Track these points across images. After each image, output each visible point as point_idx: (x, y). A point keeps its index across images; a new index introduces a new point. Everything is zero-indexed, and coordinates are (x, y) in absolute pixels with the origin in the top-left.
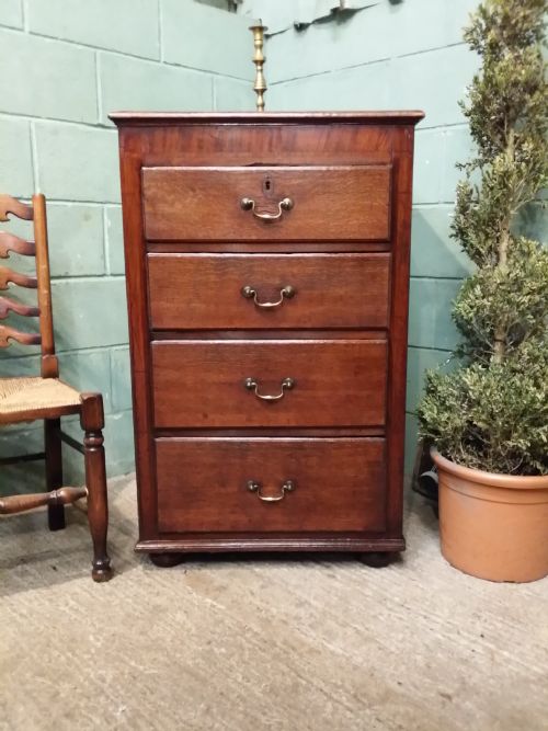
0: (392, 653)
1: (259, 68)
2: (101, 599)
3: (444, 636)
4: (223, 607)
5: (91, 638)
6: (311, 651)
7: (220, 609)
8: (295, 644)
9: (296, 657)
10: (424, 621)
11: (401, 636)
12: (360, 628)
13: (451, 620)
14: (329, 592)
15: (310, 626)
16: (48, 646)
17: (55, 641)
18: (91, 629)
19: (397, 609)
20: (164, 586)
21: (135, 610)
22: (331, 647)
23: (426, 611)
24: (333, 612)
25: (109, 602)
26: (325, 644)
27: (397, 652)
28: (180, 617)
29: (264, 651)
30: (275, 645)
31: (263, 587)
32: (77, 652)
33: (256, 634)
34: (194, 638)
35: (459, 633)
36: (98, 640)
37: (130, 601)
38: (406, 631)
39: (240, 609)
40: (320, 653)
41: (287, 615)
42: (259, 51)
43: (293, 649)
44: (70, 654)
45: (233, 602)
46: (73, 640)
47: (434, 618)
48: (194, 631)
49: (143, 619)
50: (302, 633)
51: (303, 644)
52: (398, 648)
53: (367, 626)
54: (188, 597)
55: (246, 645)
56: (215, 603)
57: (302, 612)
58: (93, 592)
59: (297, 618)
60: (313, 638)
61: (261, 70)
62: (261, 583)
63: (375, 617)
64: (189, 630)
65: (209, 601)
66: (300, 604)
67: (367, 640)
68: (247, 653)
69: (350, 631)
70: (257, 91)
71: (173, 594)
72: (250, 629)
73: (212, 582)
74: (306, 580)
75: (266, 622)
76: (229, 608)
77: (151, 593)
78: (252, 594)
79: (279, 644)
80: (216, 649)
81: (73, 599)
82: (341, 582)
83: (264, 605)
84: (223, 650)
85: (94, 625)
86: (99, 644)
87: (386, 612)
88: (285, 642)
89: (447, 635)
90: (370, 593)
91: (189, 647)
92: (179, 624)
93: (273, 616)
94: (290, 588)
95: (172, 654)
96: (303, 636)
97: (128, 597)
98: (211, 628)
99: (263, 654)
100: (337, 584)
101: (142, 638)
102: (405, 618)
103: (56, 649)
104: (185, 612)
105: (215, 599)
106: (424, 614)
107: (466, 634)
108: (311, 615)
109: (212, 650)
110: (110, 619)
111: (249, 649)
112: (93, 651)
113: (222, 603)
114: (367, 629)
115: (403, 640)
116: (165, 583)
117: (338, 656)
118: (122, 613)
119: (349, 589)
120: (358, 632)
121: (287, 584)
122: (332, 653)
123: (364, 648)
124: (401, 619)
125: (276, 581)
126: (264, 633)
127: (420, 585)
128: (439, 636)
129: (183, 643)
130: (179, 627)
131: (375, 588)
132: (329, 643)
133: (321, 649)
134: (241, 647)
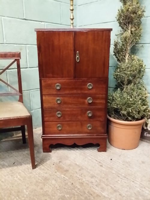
0: (124, 196)
1: (72, 12)
2: (28, 175)
3: (140, 189)
4: (67, 178)
5: (25, 191)
6: (98, 196)
7: (66, 179)
8: (92, 193)
9: (93, 198)
10: (133, 183)
11: (126, 189)
12: (112, 186)
13: (142, 183)
14: (101, 172)
15: (96, 185)
16: (11, 194)
17: (13, 192)
18: (25, 187)
19: (123, 178)
20: (48, 170)
21: (39, 179)
22: (104, 194)
23: (133, 179)
24: (103, 180)
25: (30, 176)
26: (102, 192)
27: (126, 196)
28: (54, 182)
29: (82, 196)
30: (85, 193)
31: (80, 170)
32: (20, 197)
33: (79, 189)
34: (58, 191)
35: (145, 188)
36: (27, 192)
37: (37, 176)
38: (128, 187)
39: (73, 179)
40: (100, 196)
41: (88, 181)
42: (72, 7)
43: (91, 195)
44: (17, 198)
45: (70, 176)
46: (19, 192)
47: (136, 182)
48: (58, 188)
49: (41, 183)
50: (94, 188)
51: (94, 193)
52: (126, 194)
53: (115, 185)
54: (56, 174)
55: (76, 193)
56: (65, 177)
57: (93, 180)
58: (25, 172)
59: (92, 182)
60: (97, 191)
61: (73, 13)
62: (79, 169)
63: (117, 182)
64: (56, 188)
65: (63, 176)
66: (92, 177)
67: (115, 191)
68: (76, 197)
69: (109, 188)
70: (71, 19)
71: (51, 173)
72: (76, 187)
73: (63, 168)
74: (93, 167)
75: (82, 184)
76: (69, 179)
77: (44, 173)
78: (76, 173)
79: (86, 193)
80: (66, 196)
81: (19, 175)
82: (105, 168)
83: (81, 177)
84: (68, 196)
85: (26, 185)
86: (27, 193)
87: (120, 180)
88: (88, 192)
89: (141, 189)
90: (114, 172)
91: (57, 195)
92: (53, 185)
93: (84, 182)
94: (89, 171)
95: (51, 197)
96: (94, 190)
97: (36, 174)
98: (64, 187)
99: (81, 197)
100: (103, 169)
101: (41, 191)
102: (127, 182)
103: (13, 195)
104: (55, 180)
105: (64, 175)
106: (133, 180)
107: (147, 189)
108: (96, 181)
109: (64, 196)
110: (31, 183)
111: (77, 195)
112: (25, 196)
113: (67, 176)
114: (115, 187)
115: (127, 191)
116: (48, 169)
117: (106, 198)
118: (35, 181)
119: (107, 171)
120: (112, 188)
121: (87, 169)
122: (104, 196)
123: (115, 194)
124: (125, 182)
125: (84, 168)
126: (81, 188)
127: (130, 169)
128: (139, 190)
129: (55, 193)
130: (53, 186)
131: (116, 170)
132: (103, 192)
133: (100, 195)
134: (74, 194)
